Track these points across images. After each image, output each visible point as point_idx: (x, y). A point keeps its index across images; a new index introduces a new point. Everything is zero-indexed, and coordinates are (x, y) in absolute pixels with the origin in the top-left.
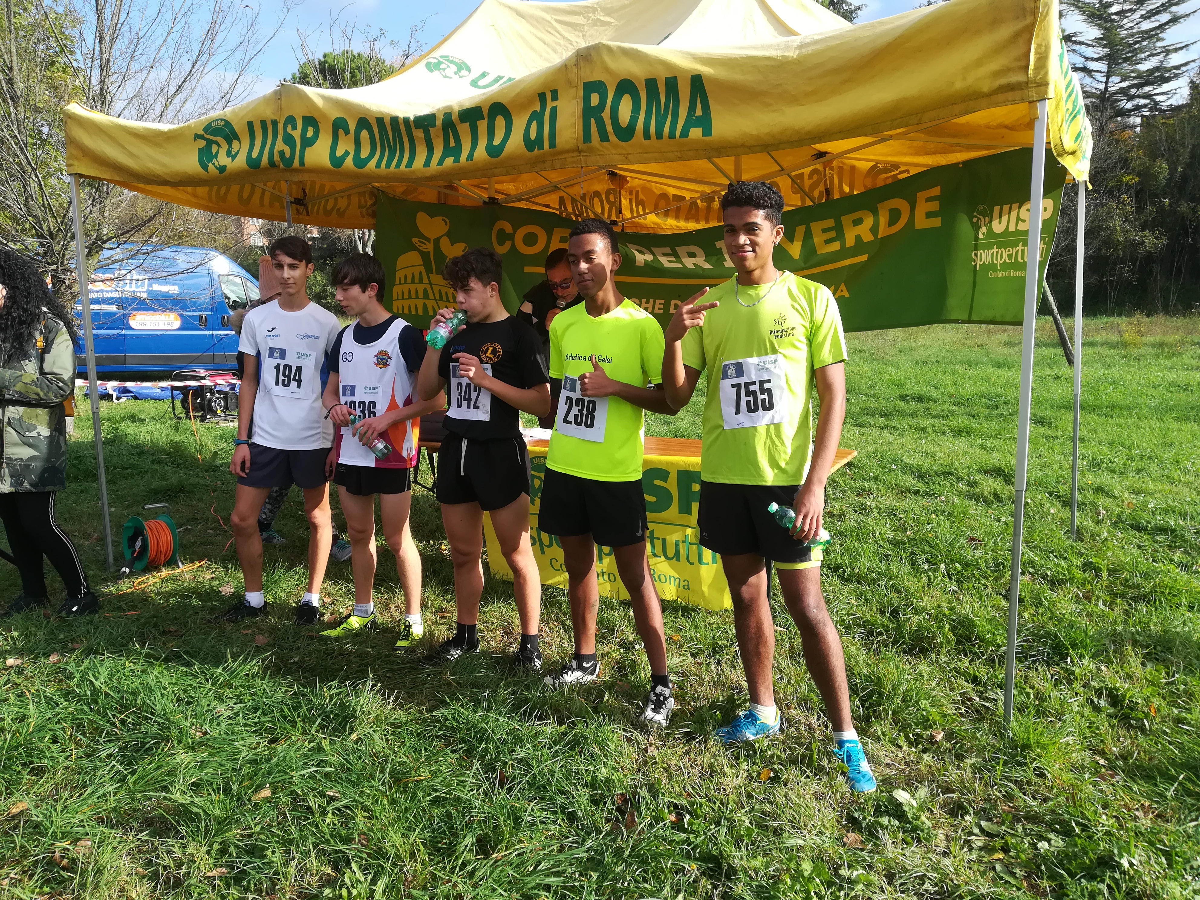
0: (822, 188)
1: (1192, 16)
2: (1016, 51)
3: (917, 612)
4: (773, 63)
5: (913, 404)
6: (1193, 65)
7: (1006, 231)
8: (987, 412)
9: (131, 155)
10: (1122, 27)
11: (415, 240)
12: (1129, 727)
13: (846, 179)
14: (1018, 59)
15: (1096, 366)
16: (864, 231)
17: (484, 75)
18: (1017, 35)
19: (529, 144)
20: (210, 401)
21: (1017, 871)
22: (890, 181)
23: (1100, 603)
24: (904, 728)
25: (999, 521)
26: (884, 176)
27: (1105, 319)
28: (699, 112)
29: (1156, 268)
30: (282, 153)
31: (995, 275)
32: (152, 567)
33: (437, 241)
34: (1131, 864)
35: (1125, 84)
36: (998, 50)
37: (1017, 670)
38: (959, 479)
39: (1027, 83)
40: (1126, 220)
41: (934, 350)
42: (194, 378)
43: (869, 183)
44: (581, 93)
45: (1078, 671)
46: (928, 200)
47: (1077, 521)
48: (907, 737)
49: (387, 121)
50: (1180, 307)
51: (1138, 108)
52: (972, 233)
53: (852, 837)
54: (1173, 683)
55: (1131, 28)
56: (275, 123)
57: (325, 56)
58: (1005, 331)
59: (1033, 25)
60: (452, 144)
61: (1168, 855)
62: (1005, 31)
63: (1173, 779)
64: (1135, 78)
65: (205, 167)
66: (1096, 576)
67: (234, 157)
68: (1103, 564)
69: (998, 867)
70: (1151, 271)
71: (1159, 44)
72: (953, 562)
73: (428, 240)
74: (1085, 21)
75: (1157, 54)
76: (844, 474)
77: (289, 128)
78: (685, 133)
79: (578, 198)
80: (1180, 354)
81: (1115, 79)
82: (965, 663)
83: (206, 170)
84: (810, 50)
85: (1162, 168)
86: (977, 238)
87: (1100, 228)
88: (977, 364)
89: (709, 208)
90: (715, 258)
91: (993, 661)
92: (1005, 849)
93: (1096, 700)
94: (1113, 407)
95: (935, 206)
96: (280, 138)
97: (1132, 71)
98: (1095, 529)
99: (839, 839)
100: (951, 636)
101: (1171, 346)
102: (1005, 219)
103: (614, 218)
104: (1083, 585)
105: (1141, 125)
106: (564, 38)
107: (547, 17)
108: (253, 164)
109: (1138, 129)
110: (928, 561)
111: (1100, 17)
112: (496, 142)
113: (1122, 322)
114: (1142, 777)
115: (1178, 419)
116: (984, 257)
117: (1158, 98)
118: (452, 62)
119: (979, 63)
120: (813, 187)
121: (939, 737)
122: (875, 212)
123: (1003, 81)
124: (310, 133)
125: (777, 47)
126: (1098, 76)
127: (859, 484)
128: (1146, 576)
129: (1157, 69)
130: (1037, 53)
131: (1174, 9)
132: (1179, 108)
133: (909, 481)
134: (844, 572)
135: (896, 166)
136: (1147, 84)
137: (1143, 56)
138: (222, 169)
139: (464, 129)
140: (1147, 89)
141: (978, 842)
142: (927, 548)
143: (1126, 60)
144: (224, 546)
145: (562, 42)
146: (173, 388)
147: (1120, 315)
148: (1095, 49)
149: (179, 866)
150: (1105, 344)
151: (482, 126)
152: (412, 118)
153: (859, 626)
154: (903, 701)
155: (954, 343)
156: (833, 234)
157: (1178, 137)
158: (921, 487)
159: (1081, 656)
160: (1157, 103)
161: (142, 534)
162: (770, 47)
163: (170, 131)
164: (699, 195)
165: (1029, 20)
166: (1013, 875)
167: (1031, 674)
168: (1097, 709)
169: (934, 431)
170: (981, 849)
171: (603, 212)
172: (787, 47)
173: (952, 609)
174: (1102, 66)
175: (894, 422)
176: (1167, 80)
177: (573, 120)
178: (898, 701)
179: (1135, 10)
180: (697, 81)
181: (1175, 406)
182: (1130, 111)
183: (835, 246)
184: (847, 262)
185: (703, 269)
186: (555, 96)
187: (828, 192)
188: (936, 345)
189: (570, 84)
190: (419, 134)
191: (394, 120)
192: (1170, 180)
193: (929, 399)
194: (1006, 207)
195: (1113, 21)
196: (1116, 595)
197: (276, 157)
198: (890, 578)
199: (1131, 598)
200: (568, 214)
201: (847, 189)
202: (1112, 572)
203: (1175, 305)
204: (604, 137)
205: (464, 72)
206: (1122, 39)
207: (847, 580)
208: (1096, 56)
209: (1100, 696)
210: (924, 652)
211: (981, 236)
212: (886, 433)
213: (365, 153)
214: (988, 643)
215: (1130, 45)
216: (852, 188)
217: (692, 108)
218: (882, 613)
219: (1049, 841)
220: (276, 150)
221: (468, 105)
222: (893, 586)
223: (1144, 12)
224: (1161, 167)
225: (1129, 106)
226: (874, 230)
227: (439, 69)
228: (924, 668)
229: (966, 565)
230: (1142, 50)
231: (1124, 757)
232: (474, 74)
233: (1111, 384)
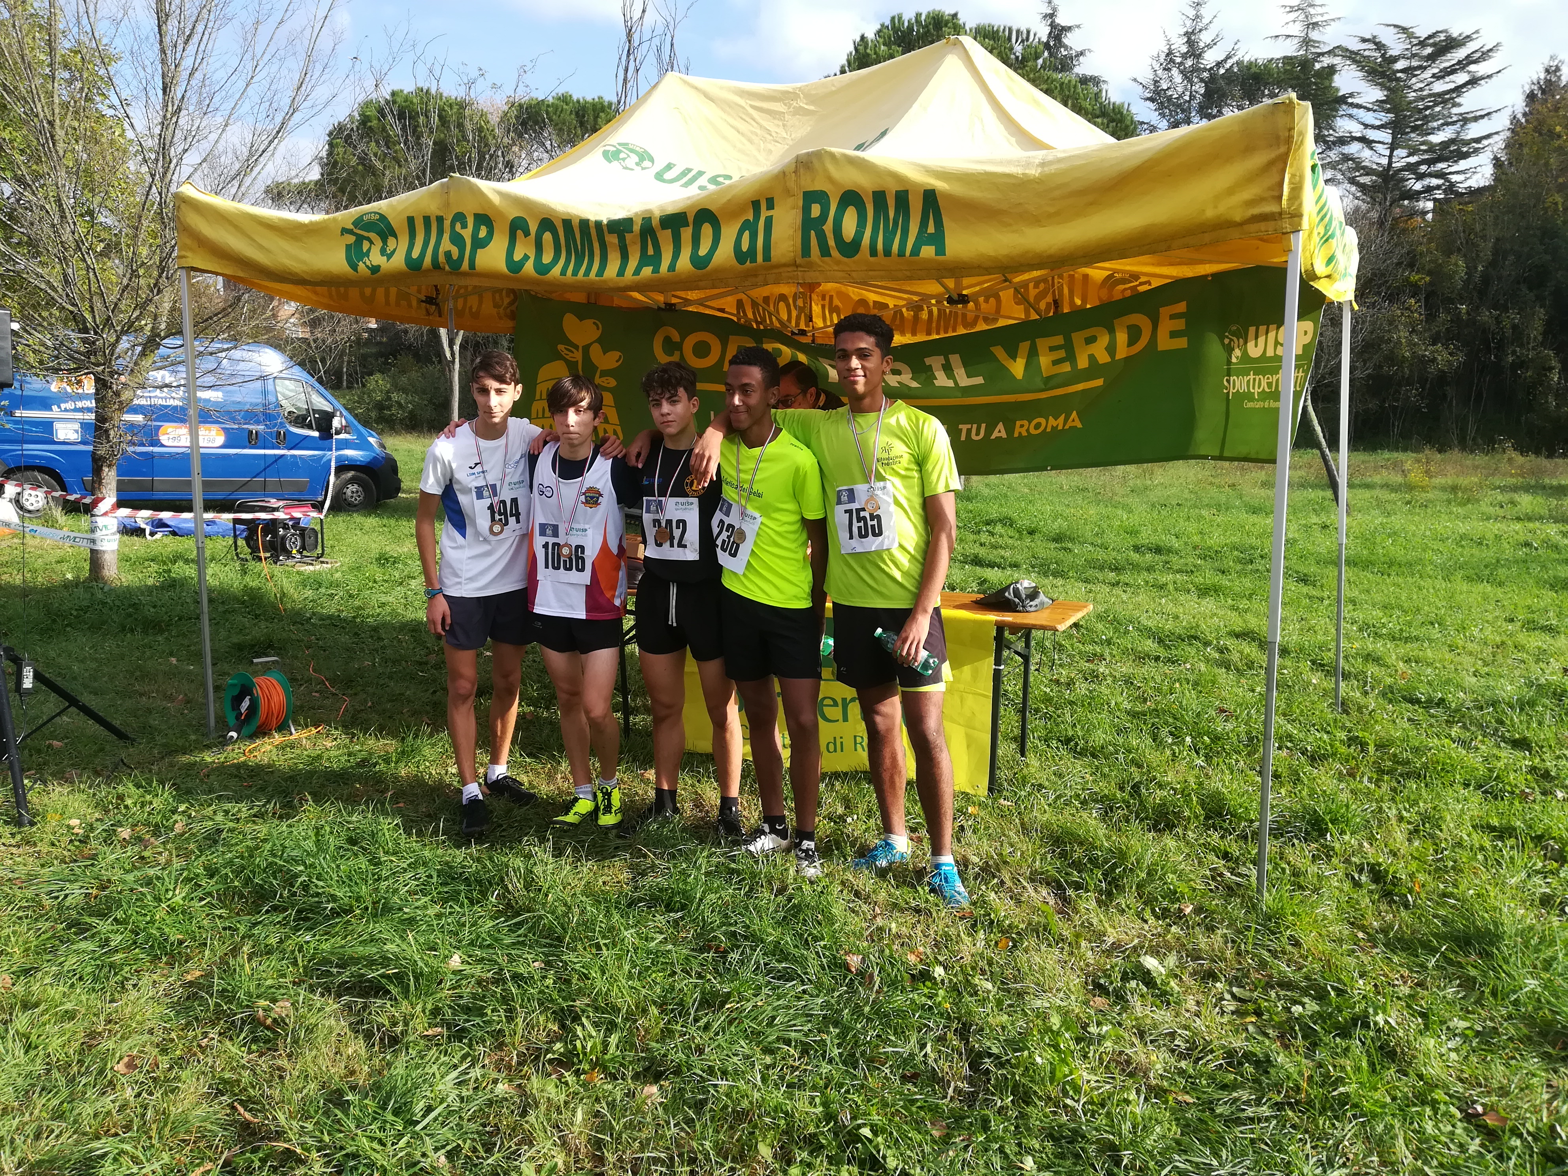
0: (1049, 299)
1: (1494, 78)
2: (1270, 180)
3: (1161, 786)
4: (1013, 181)
5: (1149, 556)
6: (1496, 138)
7: (1263, 357)
8: (1239, 567)
9: (261, 247)
10: (1410, 87)
11: (561, 347)
12: (1391, 902)
13: (1078, 290)
14: (1270, 189)
15: (1373, 512)
16: (1099, 351)
17: (669, 167)
18: (1271, 164)
19: (740, 256)
20: (284, 538)
21: (1270, 1031)
22: (1128, 293)
23: (1365, 779)
24: (1149, 901)
25: (1253, 691)
26: (1121, 287)
27: (1387, 455)
28: (931, 229)
29: (1450, 391)
30: (448, 254)
31: (1250, 405)
32: (262, 732)
33: (586, 349)
34: (1387, 1022)
35: (1413, 159)
36: (1250, 179)
37: (1271, 846)
38: (1207, 644)
39: (1280, 214)
40: (1413, 331)
41: (1174, 490)
42: (264, 509)
43: (1104, 294)
44: (801, 203)
45: (1337, 846)
46: (1173, 317)
47: (1342, 693)
48: (1153, 911)
49: (575, 223)
50: (1480, 441)
51: (1429, 189)
52: (1225, 355)
53: (1100, 1001)
54: (1441, 859)
55: (1421, 89)
56: (440, 220)
57: (393, 94)
58: (1262, 468)
59: (1287, 154)
60: (651, 252)
61: (1424, 1015)
62: (1259, 159)
63: (1433, 951)
64: (1425, 151)
65: (354, 267)
66: (1362, 751)
67: (389, 257)
68: (1370, 739)
69: (1251, 1028)
70: (1445, 396)
71: (1455, 110)
72: (1199, 734)
73: (576, 347)
74: (1365, 78)
75: (1453, 123)
76: (1071, 637)
77: (458, 226)
78: (916, 252)
79: (760, 301)
80: (1478, 501)
81: (1401, 152)
82: (1215, 837)
83: (355, 269)
84: (1053, 168)
85: (1459, 265)
86: (1229, 362)
87: (1381, 339)
88: (1227, 509)
89: (916, 318)
90: (924, 376)
91: (1245, 838)
92: (1258, 1013)
93: (1356, 876)
94: (1391, 564)
95: (1180, 324)
96: (446, 237)
97: (1423, 143)
98: (1362, 701)
99: (1086, 1003)
100: (1199, 810)
101: (1465, 490)
102: (1261, 340)
103: (802, 326)
104: (1347, 761)
105: (1434, 211)
106: (761, 126)
107: (741, 101)
108: (414, 265)
109: (1430, 216)
110: (1171, 733)
111: (1383, 75)
112: (703, 251)
113: (1408, 459)
114: (1403, 949)
115: (1469, 579)
116: (1239, 384)
117: (1454, 178)
118: (632, 151)
119: (1230, 191)
120: (1040, 297)
121: (1188, 911)
122: (1111, 331)
123: (1256, 211)
124: (483, 233)
125: (1017, 163)
126: (1380, 148)
127: (1089, 648)
128: (1416, 750)
129: (1452, 141)
130: (1290, 183)
131: (1472, 68)
132: (1480, 191)
133: (1150, 645)
134: (1077, 744)
135: (1135, 276)
136: (1440, 159)
137: (1435, 124)
138: (375, 269)
139: (665, 237)
140: (1440, 166)
141: (1230, 1006)
142: (1171, 720)
143: (1415, 129)
144: (338, 711)
145: (759, 131)
146: (236, 521)
147: (1405, 450)
148: (1376, 115)
149: (395, 1024)
150: (1386, 486)
151: (686, 234)
152: (605, 222)
153: (1096, 801)
154: (1149, 874)
155: (1199, 481)
156: (1062, 354)
157: (1478, 227)
158: (1162, 653)
159: (1343, 832)
160: (1452, 185)
161: (250, 693)
162: (1009, 162)
163: (311, 223)
164: (904, 303)
165: (1283, 149)
166: (1266, 1035)
167: (1288, 850)
168: (1357, 884)
169: (1176, 589)
170: (1233, 1013)
171: (789, 319)
172: (1028, 164)
173: (1200, 784)
174: (1385, 136)
175: (1125, 578)
176: (1465, 156)
177: (791, 232)
178: (1143, 875)
179: (1425, 68)
180: (930, 197)
181: (1466, 563)
182: (1419, 193)
183: (1066, 367)
184: (1080, 387)
185: (910, 388)
186: (771, 204)
187: (1056, 303)
188: (1177, 483)
189: (788, 192)
190: (612, 240)
191: (584, 224)
192: (1467, 282)
193: (1169, 551)
194: (1263, 328)
195: (1398, 80)
196: (1383, 772)
197: (441, 258)
198: (1130, 752)
199: (1401, 775)
200: (748, 321)
201: (1078, 302)
202: (1379, 747)
203: (1474, 439)
204: (825, 251)
205: (647, 163)
206: (1410, 102)
207: (1080, 754)
208: (1378, 123)
209: (1361, 872)
210: (1170, 826)
211: (1234, 360)
212: (1118, 591)
213: (547, 259)
214: (1240, 819)
215: (1420, 111)
216: (1084, 300)
217: (924, 224)
218: (1122, 789)
219: (1303, 1005)
220: (441, 250)
221: (671, 210)
222: (1132, 761)
223: (1436, 71)
224: (1456, 264)
225: (1418, 186)
226: (1111, 349)
227: (618, 159)
228: (1170, 842)
229: (1216, 739)
230: (1434, 117)
231: (1384, 931)
232: (659, 166)
233: (1389, 536)
